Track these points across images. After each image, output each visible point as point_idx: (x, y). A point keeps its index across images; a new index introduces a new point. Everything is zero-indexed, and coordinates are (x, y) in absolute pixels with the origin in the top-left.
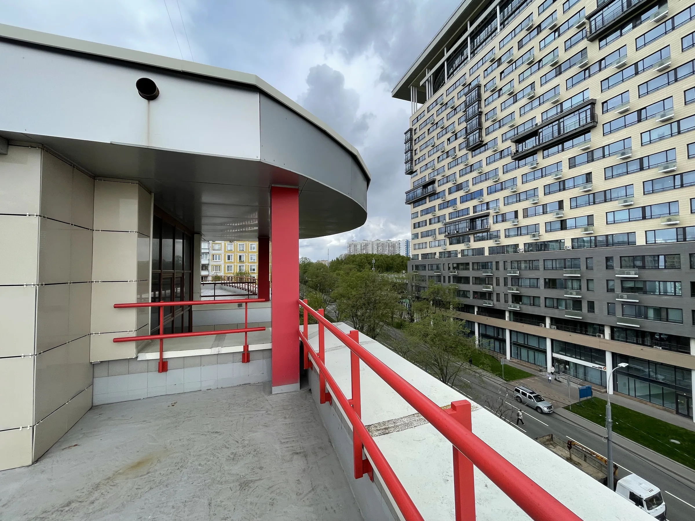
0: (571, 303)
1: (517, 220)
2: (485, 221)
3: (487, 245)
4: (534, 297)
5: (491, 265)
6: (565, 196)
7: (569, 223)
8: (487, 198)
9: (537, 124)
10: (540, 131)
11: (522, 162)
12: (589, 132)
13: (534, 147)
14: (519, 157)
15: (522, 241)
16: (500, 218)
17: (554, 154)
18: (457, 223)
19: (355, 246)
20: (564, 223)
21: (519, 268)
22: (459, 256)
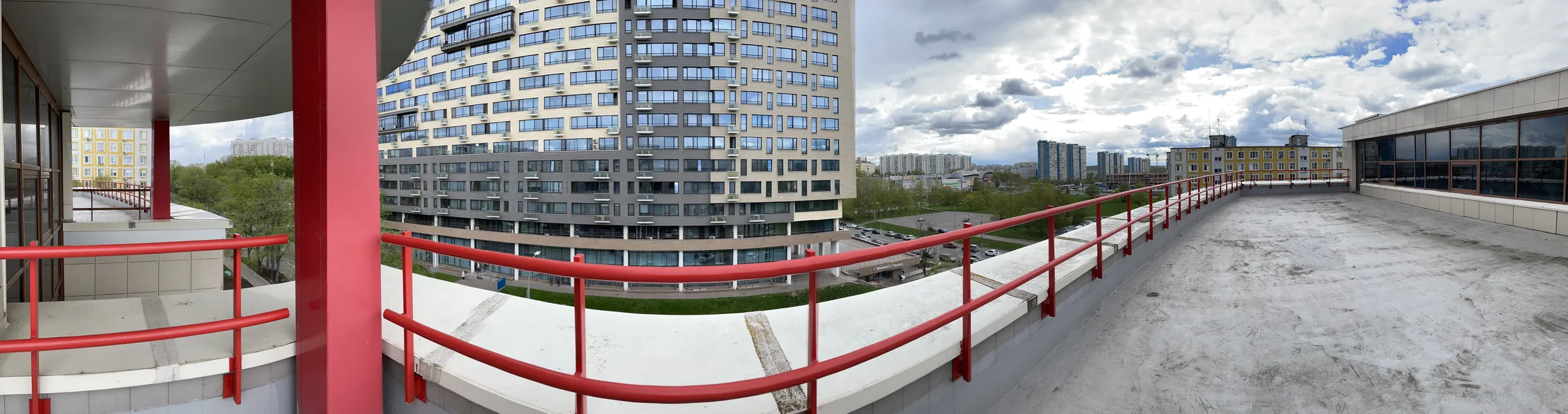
0: (491, 203)
1: (445, 120)
2: (413, 118)
3: (415, 145)
4: (461, 200)
5: (419, 168)
6: (489, 99)
7: (492, 128)
8: (415, 92)
9: (465, 16)
10: (469, 24)
11: (451, 56)
12: (509, 39)
13: (463, 42)
14: (449, 50)
15: (450, 142)
16: (429, 116)
17: (480, 53)
18: (383, 118)
19: (241, 146)
20: (487, 126)
21: (448, 171)
22: (386, 157)
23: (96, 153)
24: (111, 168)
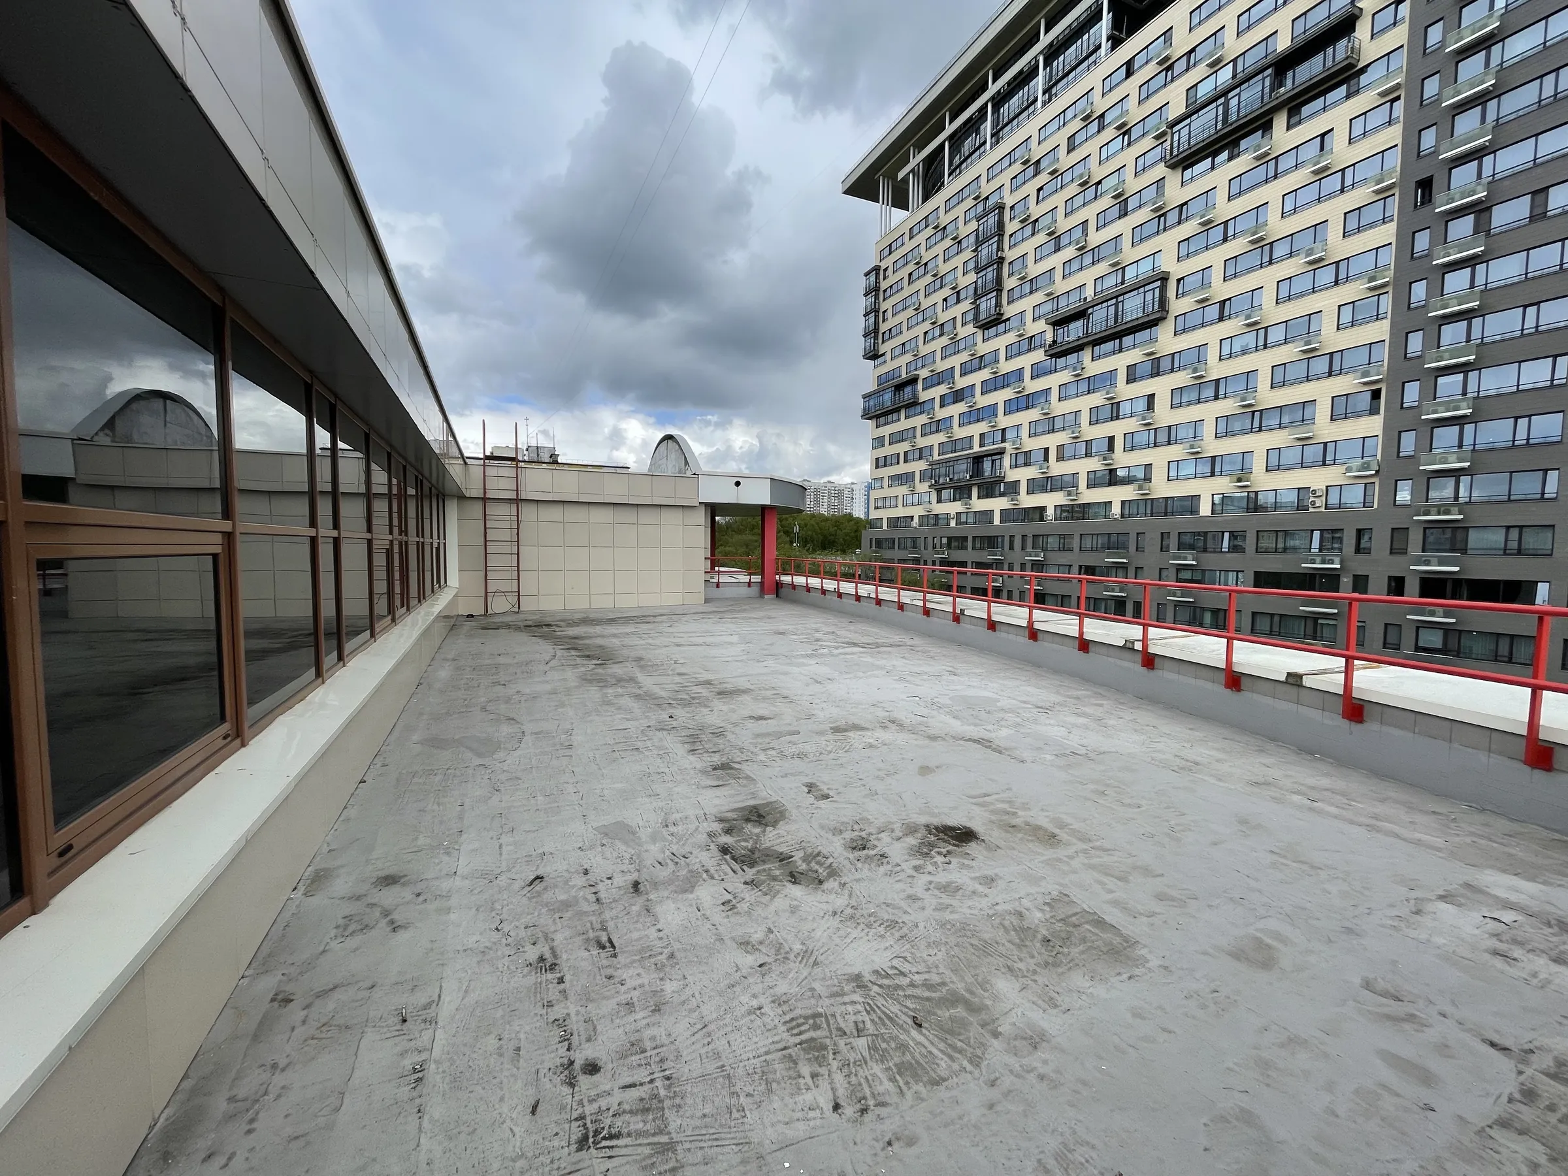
0: (1112, 604)
1: (1046, 465)
2: (998, 462)
3: (998, 505)
4: (1063, 596)
5: (1003, 541)
6: (1117, 429)
7: (1121, 475)
8: (1003, 421)
9: (1085, 299)
10: (1090, 311)
11: (1061, 362)
12: (1156, 325)
13: (1079, 339)
14: (1058, 352)
15: (1051, 501)
16: (1021, 460)
17: (1107, 355)
18: (951, 464)
20: (1113, 473)
21: (1045, 549)
22: (953, 523)
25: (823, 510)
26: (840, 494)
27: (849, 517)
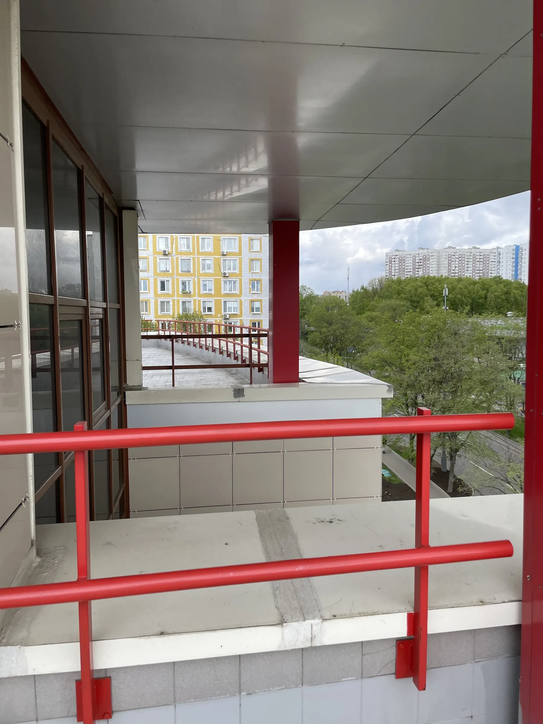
23: (178, 275)
24: (202, 299)
25: (468, 274)
26: (485, 258)
27: (498, 280)
